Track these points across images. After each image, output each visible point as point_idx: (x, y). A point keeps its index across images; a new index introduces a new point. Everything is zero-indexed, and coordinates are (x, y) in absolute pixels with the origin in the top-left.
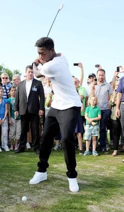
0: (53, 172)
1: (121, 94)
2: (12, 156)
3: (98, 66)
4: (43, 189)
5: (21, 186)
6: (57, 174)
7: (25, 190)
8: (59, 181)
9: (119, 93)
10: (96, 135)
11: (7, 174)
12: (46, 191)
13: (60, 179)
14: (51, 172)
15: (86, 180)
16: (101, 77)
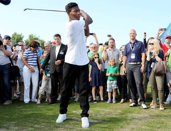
0: (72, 116)
1: (126, 57)
2: (40, 106)
3: (109, 36)
4: (61, 127)
5: (43, 126)
6: (75, 117)
7: (46, 129)
8: (75, 121)
9: (124, 56)
10: (115, 88)
11: (34, 119)
12: (63, 128)
13: (76, 120)
14: (70, 116)
15: (97, 120)
16: (111, 44)
